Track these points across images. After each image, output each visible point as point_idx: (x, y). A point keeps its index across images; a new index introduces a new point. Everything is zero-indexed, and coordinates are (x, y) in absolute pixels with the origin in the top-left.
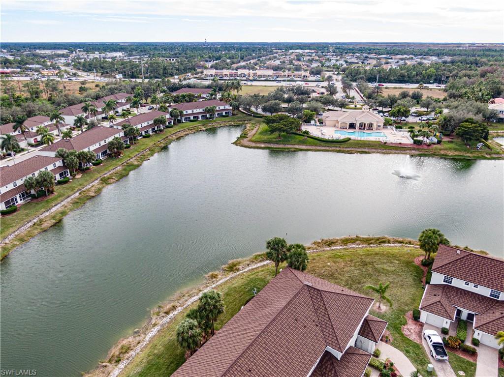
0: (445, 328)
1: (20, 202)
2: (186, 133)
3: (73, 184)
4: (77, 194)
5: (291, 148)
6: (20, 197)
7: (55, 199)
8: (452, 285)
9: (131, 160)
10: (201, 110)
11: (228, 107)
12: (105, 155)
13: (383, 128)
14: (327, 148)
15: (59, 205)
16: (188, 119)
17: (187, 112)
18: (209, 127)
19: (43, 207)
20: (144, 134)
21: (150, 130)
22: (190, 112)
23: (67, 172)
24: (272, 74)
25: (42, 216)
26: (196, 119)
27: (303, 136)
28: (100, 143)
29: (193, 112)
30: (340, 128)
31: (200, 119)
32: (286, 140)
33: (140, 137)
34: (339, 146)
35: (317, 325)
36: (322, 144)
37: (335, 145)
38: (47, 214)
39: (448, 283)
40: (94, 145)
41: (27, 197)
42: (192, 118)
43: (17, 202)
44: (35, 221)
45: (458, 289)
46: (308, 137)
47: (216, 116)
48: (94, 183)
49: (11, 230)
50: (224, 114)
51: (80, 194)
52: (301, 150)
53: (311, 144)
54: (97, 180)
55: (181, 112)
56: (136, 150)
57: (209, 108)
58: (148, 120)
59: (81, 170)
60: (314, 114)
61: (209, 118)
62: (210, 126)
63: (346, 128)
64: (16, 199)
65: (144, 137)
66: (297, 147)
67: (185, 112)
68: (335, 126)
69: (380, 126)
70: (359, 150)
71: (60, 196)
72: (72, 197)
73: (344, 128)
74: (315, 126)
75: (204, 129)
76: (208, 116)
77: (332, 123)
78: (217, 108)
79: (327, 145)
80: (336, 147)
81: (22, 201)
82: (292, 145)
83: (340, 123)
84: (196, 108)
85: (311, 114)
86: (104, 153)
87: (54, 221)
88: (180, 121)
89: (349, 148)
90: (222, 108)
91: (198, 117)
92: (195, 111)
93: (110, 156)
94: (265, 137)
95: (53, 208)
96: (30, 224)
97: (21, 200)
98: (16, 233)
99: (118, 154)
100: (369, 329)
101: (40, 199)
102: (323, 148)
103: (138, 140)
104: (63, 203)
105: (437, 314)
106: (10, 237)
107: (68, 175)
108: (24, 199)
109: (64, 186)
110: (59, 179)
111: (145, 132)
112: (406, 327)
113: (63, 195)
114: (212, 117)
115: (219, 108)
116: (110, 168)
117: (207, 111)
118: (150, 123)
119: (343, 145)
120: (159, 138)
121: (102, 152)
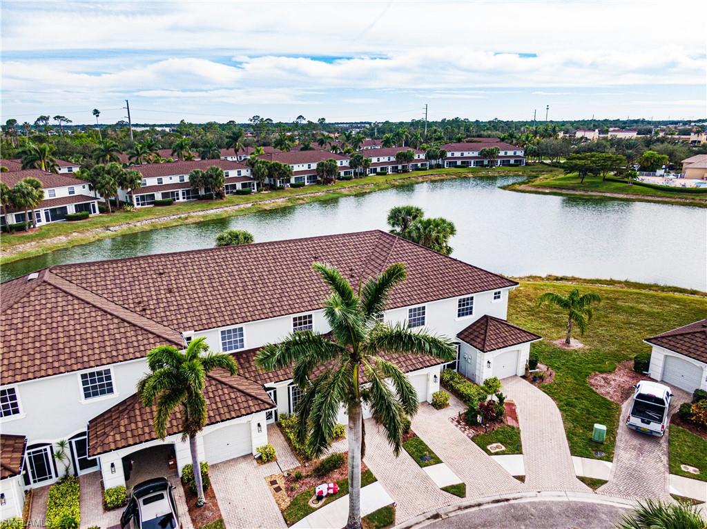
0: (702, 391)
1: (181, 200)
2: (442, 178)
3: (253, 197)
4: (250, 205)
5: (595, 196)
6: (183, 194)
7: (221, 204)
9: (343, 190)
10: (476, 154)
11: (520, 153)
12: (314, 182)
14: (667, 200)
15: (220, 209)
16: (453, 164)
17: (453, 154)
18: (480, 174)
19: (201, 207)
20: (379, 170)
21: (390, 167)
22: (457, 154)
23: (254, 186)
25: (192, 214)
26: (465, 164)
27: (625, 182)
28: (309, 165)
29: (462, 155)
31: (472, 166)
32: (594, 186)
33: (373, 174)
34: (693, 197)
35: (352, 277)
36: (659, 193)
37: (685, 195)
38: (201, 213)
40: (301, 165)
41: (193, 197)
42: (459, 163)
43: (178, 199)
44: (183, 216)
46: (634, 184)
47: (499, 163)
48: (277, 200)
49: (151, 217)
50: (512, 161)
51: (253, 205)
53: (635, 193)
54: (283, 198)
55: (443, 155)
56: (356, 183)
57: (487, 149)
58: (389, 155)
59: (272, 187)
60: (663, 158)
61: (486, 166)
62: (483, 173)
64: (178, 195)
65: (378, 174)
66: (608, 195)
67: (449, 155)
68: (703, 179)
71: (229, 202)
72: (242, 206)
74: (661, 178)
75: (470, 175)
76: (486, 162)
77: (699, 172)
78: (502, 153)
79: (668, 195)
80: (686, 199)
81: (185, 200)
82: (600, 192)
84: (469, 150)
85: (659, 159)
86: (313, 179)
87: (202, 220)
88: (439, 166)
90: (510, 153)
91: (468, 163)
92: (466, 154)
93: (318, 183)
95: (212, 211)
96: (175, 217)
97: (184, 198)
98: (153, 220)
99: (327, 181)
100: (482, 332)
101: (203, 201)
102: (660, 199)
103: (367, 175)
104: (226, 209)
106: (144, 222)
107: (254, 189)
108: (188, 198)
109: (241, 196)
110: (241, 189)
111: (382, 169)
112: (604, 375)
113: (233, 202)
114: (492, 164)
115: (506, 153)
116: (308, 192)
117: (484, 154)
118: (393, 159)
119: (701, 197)
120: (397, 177)
121: (310, 176)
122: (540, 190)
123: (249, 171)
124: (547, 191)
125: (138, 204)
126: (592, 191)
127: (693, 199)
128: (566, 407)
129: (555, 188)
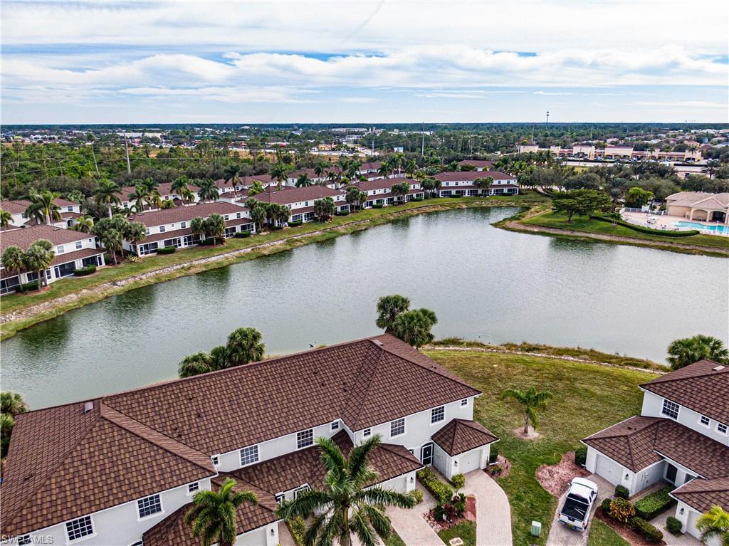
0: (622, 487)
1: (183, 246)
2: (436, 209)
3: (252, 240)
4: (249, 250)
6: (185, 240)
7: (222, 249)
8: (677, 421)
9: (339, 228)
10: (470, 183)
11: (513, 182)
12: (311, 219)
14: (647, 243)
15: (222, 256)
16: (447, 194)
17: (448, 184)
18: (474, 205)
19: (203, 254)
20: (375, 203)
21: (385, 199)
22: (452, 184)
23: (252, 227)
24: (630, 155)
25: (195, 263)
27: (610, 222)
28: (307, 203)
29: (457, 184)
30: (693, 219)
31: (466, 195)
32: (580, 225)
33: (369, 207)
34: (671, 240)
35: (345, 391)
36: (641, 235)
37: (664, 238)
38: (203, 262)
39: (672, 416)
40: (298, 203)
41: (194, 243)
42: (454, 192)
43: (180, 245)
44: (185, 265)
45: (686, 429)
46: (618, 224)
47: (493, 193)
48: (276, 243)
49: (156, 268)
50: (505, 191)
51: (252, 250)
53: (619, 234)
54: (282, 240)
55: (438, 185)
56: (353, 219)
57: (481, 179)
58: (384, 187)
59: (270, 228)
60: (649, 194)
61: (480, 195)
62: (477, 204)
63: (705, 221)
64: (179, 241)
65: (374, 207)
66: (593, 236)
67: (444, 184)
68: (684, 216)
70: (708, 250)
71: (228, 248)
72: (242, 251)
73: (700, 220)
74: (644, 216)
75: (464, 206)
76: (480, 192)
77: (681, 211)
78: (496, 182)
79: (647, 238)
80: (665, 242)
81: (187, 246)
82: (586, 232)
83: (692, 211)
84: (463, 179)
85: (644, 195)
86: (310, 216)
87: (204, 269)
88: (434, 196)
89: (688, 245)
90: (504, 182)
91: (463, 193)
92: (460, 184)
93: (316, 220)
94: (546, 220)
95: (213, 258)
96: (178, 267)
97: (185, 244)
98: (157, 272)
99: (325, 219)
100: (451, 435)
101: (205, 247)
102: (641, 242)
103: (363, 209)
104: (226, 255)
105: (611, 455)
106: (150, 274)
107: (253, 230)
108: (189, 244)
109: (240, 239)
110: (240, 231)
111: (378, 201)
112: (550, 468)
113: (233, 247)
114: (486, 193)
115: (499, 182)
116: (306, 231)
117: (478, 184)
118: (388, 191)
119: (679, 241)
120: (392, 210)
121: (308, 214)
122: (529, 229)
123: (248, 212)
124: (536, 230)
125: (142, 253)
126: (578, 232)
127: (671, 243)
128: (515, 500)
129: (543, 226)
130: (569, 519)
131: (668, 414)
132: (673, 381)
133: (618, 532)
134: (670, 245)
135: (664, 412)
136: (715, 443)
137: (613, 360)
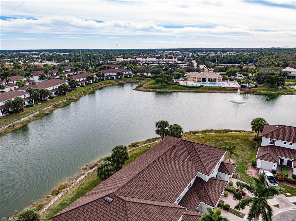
2: (106, 85)
3: (35, 107)
4: (38, 112)
5: (169, 91)
6: (2, 112)
7: (24, 114)
8: (275, 145)
9: (73, 97)
10: (115, 74)
11: (130, 72)
12: (57, 94)
13: (222, 81)
14: (190, 91)
15: (26, 117)
16: (107, 79)
17: (106, 74)
19: (16, 118)
20: (80, 85)
21: (84, 83)
22: (108, 74)
23: (33, 101)
24: (156, 60)
26: (112, 78)
27: (176, 85)
28: (53, 87)
29: (110, 74)
30: (197, 81)
31: (114, 79)
32: (165, 87)
33: (78, 87)
35: (191, 161)
36: (187, 88)
37: (194, 88)
38: (18, 121)
39: (273, 144)
40: (50, 88)
41: (7, 113)
42: (109, 78)
44: (10, 125)
45: (279, 147)
46: (178, 85)
47: (124, 77)
48: (49, 107)
50: (128, 76)
51: (40, 112)
52: (175, 92)
53: (180, 89)
54: (50, 106)
55: (103, 74)
56: (76, 92)
57: (119, 72)
58: (83, 77)
59: (42, 101)
60: (181, 74)
61: (120, 78)
62: (120, 82)
63: (201, 82)
65: (81, 86)
66: (172, 90)
67: (105, 75)
68: (194, 81)
69: (220, 80)
70: (209, 91)
71: (27, 113)
72: (35, 113)
73: (199, 82)
74: (182, 81)
75: (116, 83)
76: (119, 77)
77: (192, 79)
78: (124, 73)
79: (190, 89)
80: (195, 90)
81: (3, 115)
82: (169, 89)
83: (196, 79)
84: (112, 72)
85: (180, 74)
86: (56, 93)
87: (22, 125)
88: (102, 80)
89: (203, 90)
90: (127, 73)
91: (113, 78)
92: (111, 74)
93: (59, 95)
94: (153, 86)
95: (22, 119)
96: (7, 126)
97: (2, 114)
99: (64, 94)
100: (225, 168)
101: (14, 114)
102: (188, 91)
103: (77, 88)
104: (28, 116)
105: (268, 161)
107: (33, 103)
108: (4, 114)
109: (30, 108)
110: (28, 104)
111: (81, 84)
112: (248, 170)
113: (29, 112)
114: (121, 77)
116: (59, 100)
117: (119, 74)
118: (85, 79)
119: (199, 89)
120: (89, 87)
121: (55, 92)
122: (149, 90)
123: (29, 94)
124: (152, 90)
126: (167, 89)
127: (197, 90)
129: (154, 88)
130: (274, 184)
131: (271, 144)
132: (270, 133)
133: (283, 184)
134: (197, 91)
135: (270, 143)
136: (289, 149)
137: (221, 131)
